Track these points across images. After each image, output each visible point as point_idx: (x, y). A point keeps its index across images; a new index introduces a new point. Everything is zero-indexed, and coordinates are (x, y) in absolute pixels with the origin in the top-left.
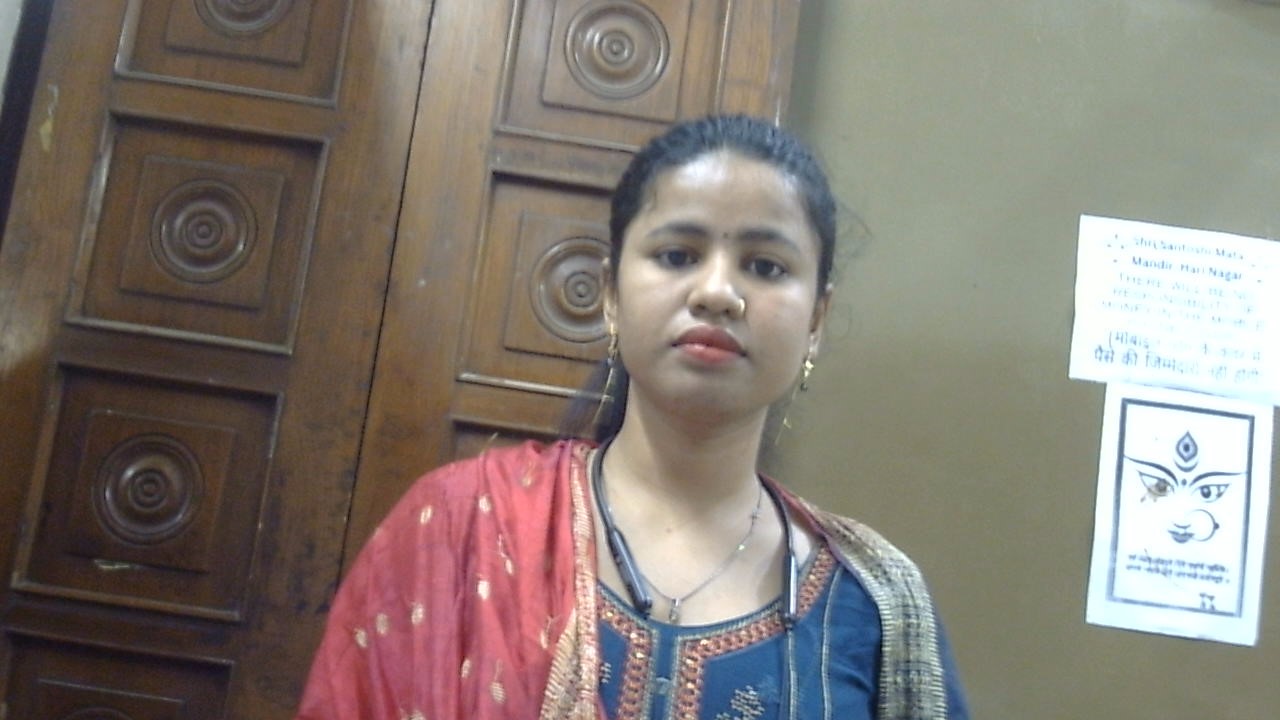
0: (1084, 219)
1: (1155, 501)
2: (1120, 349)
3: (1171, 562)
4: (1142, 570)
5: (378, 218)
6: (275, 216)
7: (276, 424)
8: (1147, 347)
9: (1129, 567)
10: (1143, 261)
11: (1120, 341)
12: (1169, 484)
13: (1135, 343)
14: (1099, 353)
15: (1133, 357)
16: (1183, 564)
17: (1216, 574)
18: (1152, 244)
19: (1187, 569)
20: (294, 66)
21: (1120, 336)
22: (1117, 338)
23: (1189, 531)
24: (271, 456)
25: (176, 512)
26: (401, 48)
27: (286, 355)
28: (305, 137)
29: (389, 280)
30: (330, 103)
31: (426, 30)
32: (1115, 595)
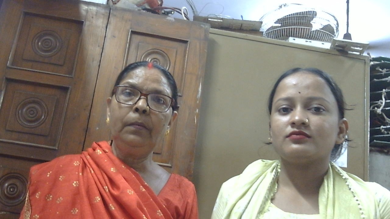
5: (85, 110)
6: (54, 109)
20: (61, 65)
25: (20, 197)
26: (93, 61)
27: (55, 150)
28: (64, 86)
29: (87, 127)
30: (72, 76)
31: (101, 56)
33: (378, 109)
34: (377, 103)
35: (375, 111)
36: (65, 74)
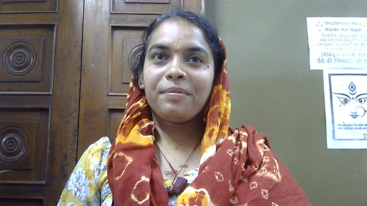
0: (308, 18)
1: (344, 106)
2: (326, 58)
3: (352, 125)
4: (343, 129)
5: (75, 46)
6: (42, 51)
7: (50, 117)
8: (334, 57)
9: (339, 128)
10: (329, 29)
11: (325, 56)
12: (348, 100)
13: (330, 55)
14: (319, 61)
15: (331, 61)
16: (357, 125)
18: (331, 23)
19: (358, 127)
20: (43, 2)
21: (325, 54)
22: (324, 55)
23: (357, 114)
24: (49, 128)
25: (20, 151)
27: (50, 95)
28: (49, 23)
29: (81, 65)
30: (55, 12)
32: (336, 138)
36: (49, 11)
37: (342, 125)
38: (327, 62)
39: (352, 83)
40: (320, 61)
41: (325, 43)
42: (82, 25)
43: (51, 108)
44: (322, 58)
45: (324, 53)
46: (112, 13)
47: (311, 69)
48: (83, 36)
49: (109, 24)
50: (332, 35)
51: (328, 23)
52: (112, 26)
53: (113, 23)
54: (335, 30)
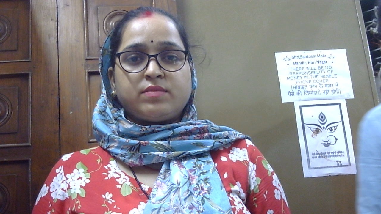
0: (276, 54)
1: (316, 135)
2: (296, 91)
3: (325, 153)
4: (317, 158)
5: (52, 94)
6: (17, 101)
7: (30, 169)
8: (303, 89)
10: (296, 63)
11: (295, 88)
12: (320, 129)
13: (300, 88)
14: (289, 94)
15: (300, 93)
16: (329, 153)
17: (340, 154)
18: (298, 57)
19: (331, 154)
20: (15, 50)
23: (329, 142)
24: (30, 181)
26: (49, 38)
27: (29, 146)
28: (23, 72)
29: (59, 114)
30: (29, 60)
31: (57, 30)
32: (311, 167)
33: (374, 29)
34: (371, 23)
35: (371, 32)
36: (21, 60)
37: (316, 154)
38: (297, 95)
39: (321, 113)
40: (291, 94)
41: (293, 76)
42: (57, 72)
43: (30, 159)
44: (292, 91)
45: (294, 86)
46: (87, 59)
47: (283, 102)
48: (60, 84)
49: (85, 71)
50: (300, 68)
51: (295, 57)
52: (89, 72)
53: (89, 68)
54: (303, 63)
